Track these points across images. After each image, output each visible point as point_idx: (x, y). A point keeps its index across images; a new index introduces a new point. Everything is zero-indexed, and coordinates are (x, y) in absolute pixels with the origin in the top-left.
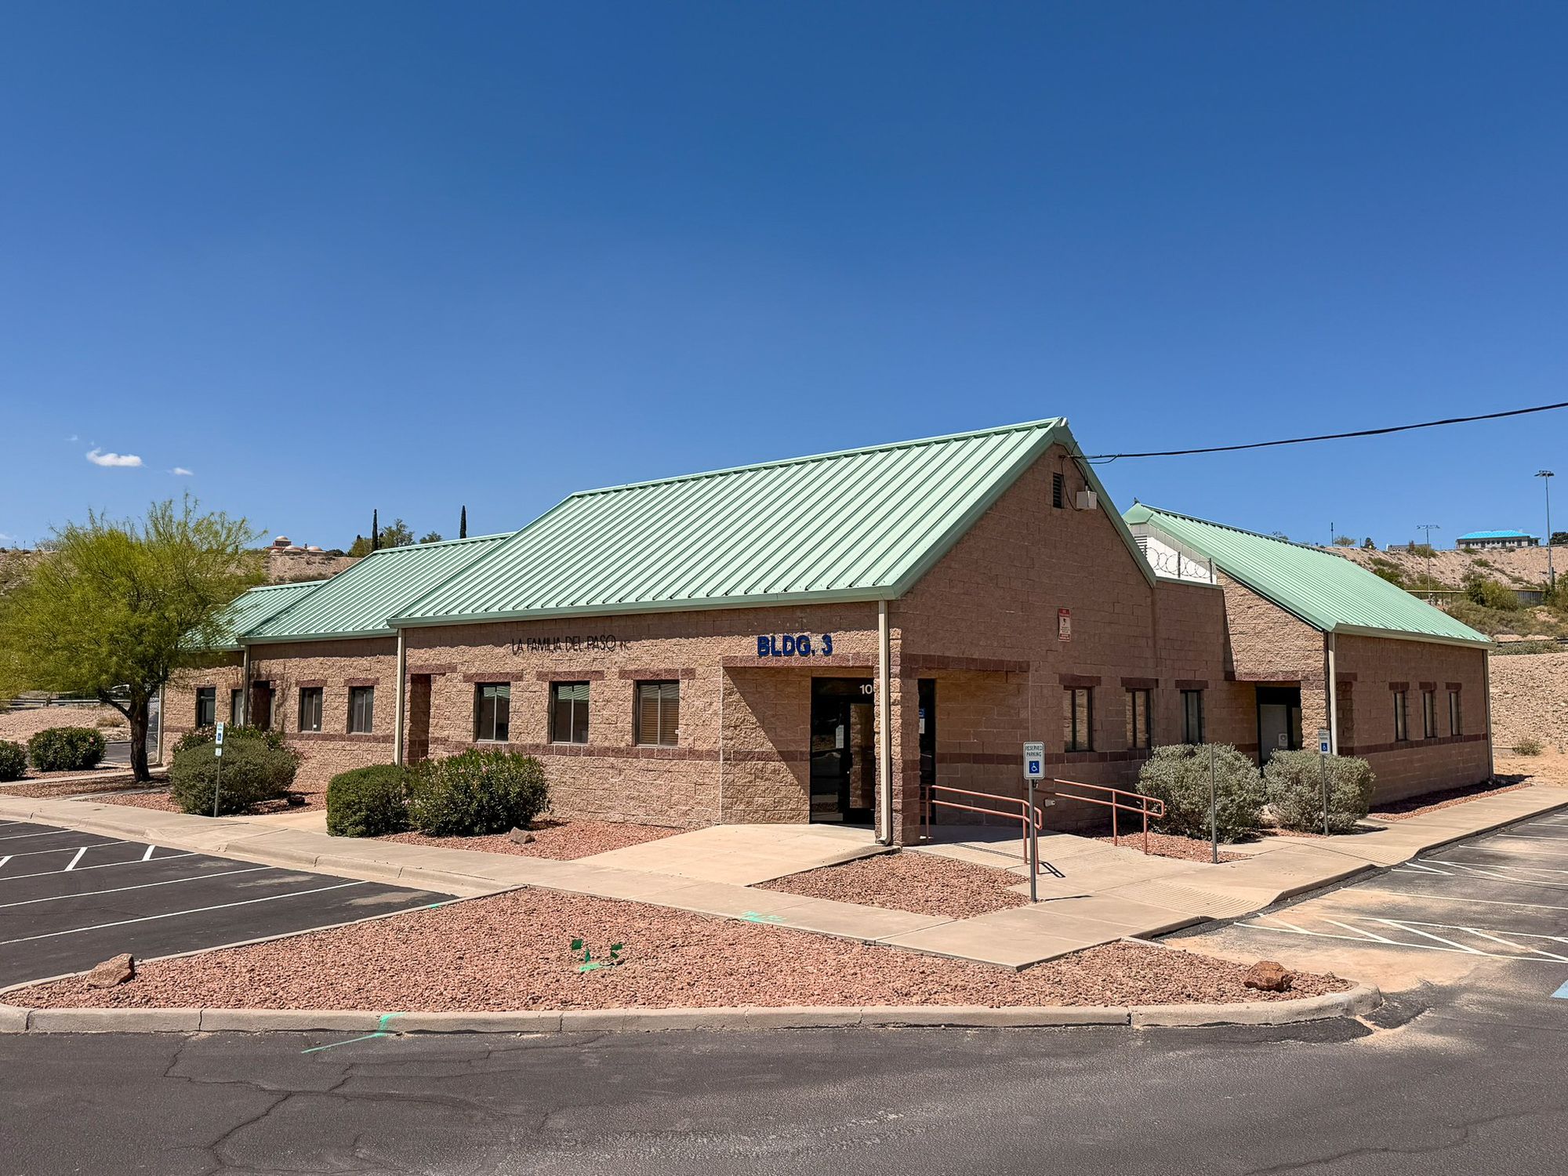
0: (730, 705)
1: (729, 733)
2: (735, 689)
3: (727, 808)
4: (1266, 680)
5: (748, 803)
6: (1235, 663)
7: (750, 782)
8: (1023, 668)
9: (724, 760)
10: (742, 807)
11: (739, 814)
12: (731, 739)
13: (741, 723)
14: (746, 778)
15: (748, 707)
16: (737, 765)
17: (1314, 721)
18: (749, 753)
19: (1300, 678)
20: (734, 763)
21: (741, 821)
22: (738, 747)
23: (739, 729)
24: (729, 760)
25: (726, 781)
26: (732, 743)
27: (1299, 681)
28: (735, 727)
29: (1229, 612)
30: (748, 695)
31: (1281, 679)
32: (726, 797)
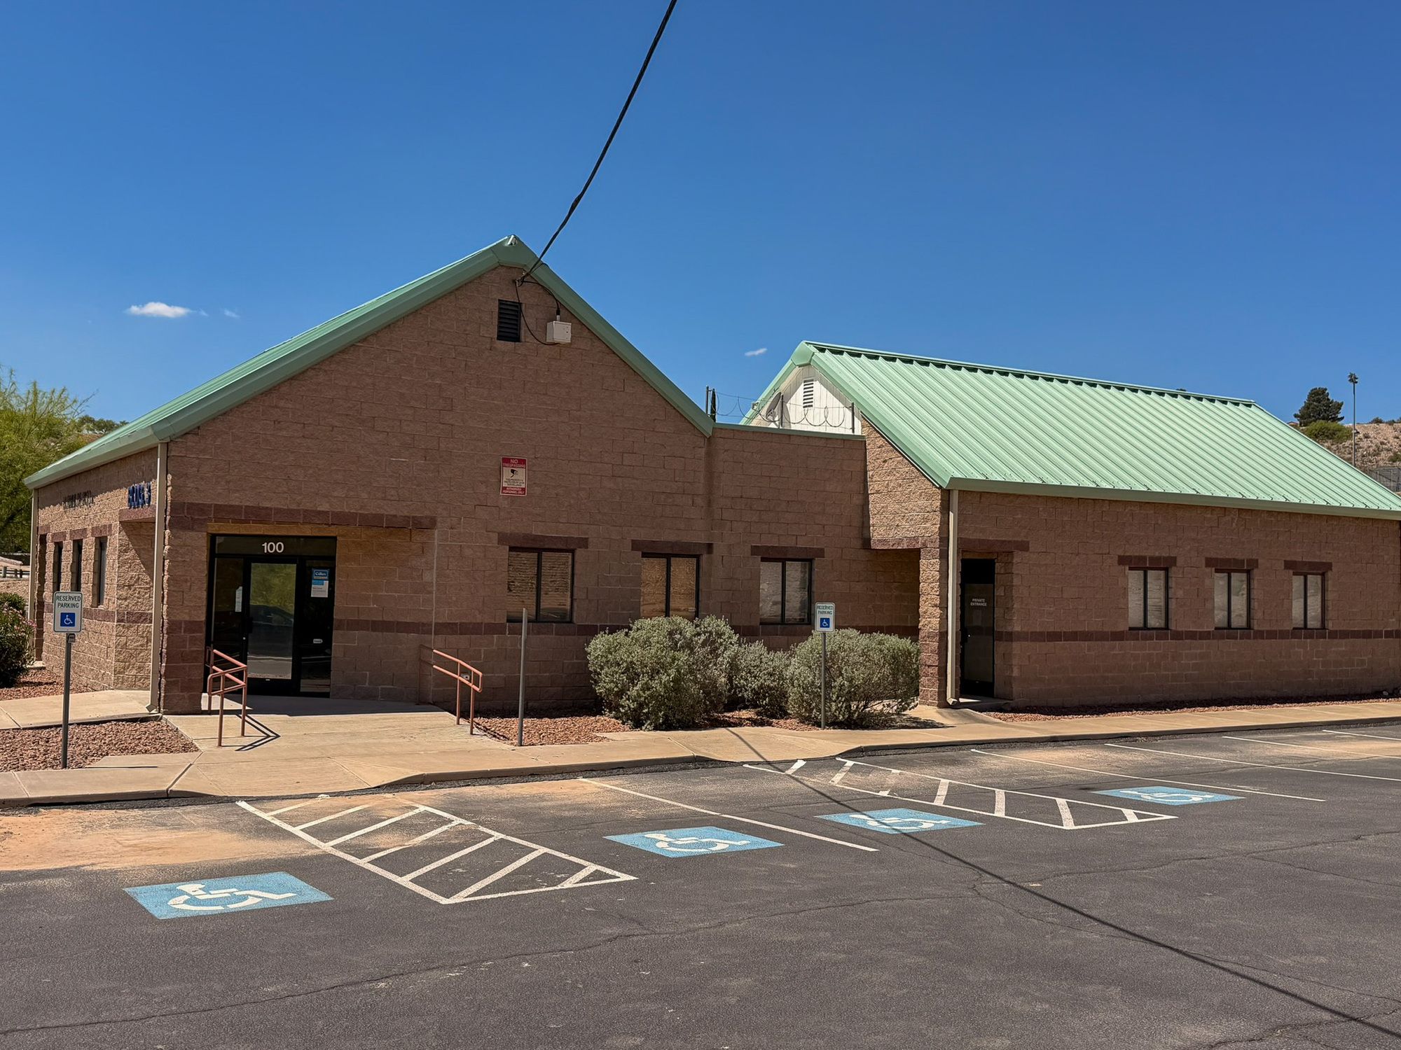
0: (125, 563)
1: (124, 593)
2: (131, 546)
3: (119, 673)
4: (894, 548)
5: (139, 668)
6: (871, 528)
7: (142, 646)
8: (423, 525)
9: (118, 622)
10: (134, 672)
11: (130, 680)
12: (126, 599)
13: (135, 582)
14: (138, 641)
15: (142, 566)
16: (131, 627)
17: (929, 597)
18: (142, 614)
19: (919, 546)
20: (127, 625)
21: (131, 687)
22: (132, 608)
23: (133, 588)
24: (122, 621)
25: (119, 644)
26: (126, 603)
27: (919, 549)
28: (130, 586)
29: (869, 468)
30: (143, 552)
31: (905, 547)
32: (118, 661)
